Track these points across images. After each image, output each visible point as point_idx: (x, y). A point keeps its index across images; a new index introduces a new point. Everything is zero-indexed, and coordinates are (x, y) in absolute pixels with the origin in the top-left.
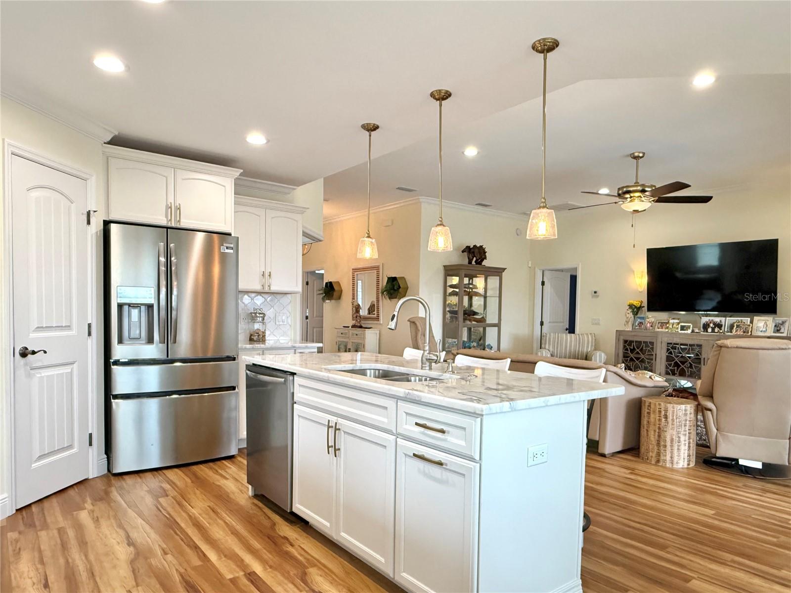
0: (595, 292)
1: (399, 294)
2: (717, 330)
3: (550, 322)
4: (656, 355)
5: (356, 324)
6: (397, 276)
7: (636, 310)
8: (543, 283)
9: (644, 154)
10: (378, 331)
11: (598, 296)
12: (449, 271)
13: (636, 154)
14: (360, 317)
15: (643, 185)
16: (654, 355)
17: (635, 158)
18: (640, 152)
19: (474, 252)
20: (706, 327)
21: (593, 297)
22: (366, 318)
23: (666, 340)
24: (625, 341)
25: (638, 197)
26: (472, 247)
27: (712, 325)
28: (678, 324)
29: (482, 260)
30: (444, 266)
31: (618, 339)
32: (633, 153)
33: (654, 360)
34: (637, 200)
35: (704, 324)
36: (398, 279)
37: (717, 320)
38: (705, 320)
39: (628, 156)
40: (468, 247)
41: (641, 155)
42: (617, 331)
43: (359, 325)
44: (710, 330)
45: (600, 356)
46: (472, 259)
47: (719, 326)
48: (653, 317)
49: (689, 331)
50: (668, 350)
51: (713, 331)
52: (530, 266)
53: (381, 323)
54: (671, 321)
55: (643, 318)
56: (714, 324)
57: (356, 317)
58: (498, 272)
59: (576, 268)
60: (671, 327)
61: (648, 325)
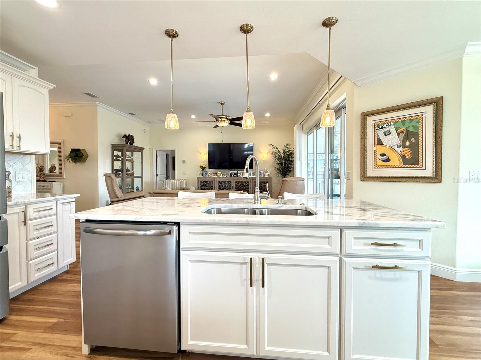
0: (184, 161)
1: (82, 160)
2: (235, 176)
3: (160, 175)
4: (214, 186)
5: (41, 179)
6: (80, 149)
7: (203, 168)
8: (157, 156)
9: (225, 103)
10: (62, 183)
11: (185, 163)
12: (115, 147)
13: (222, 103)
14: (44, 175)
15: (226, 116)
16: (213, 187)
17: (222, 104)
18: (224, 102)
19: (129, 138)
20: (231, 174)
21: (183, 163)
22: (48, 175)
23: (218, 180)
24: (201, 182)
25: (224, 120)
26: (127, 135)
27: (233, 174)
28: (221, 174)
29: (133, 143)
30: (112, 144)
31: (198, 181)
32: (221, 102)
33: (213, 188)
34: (223, 122)
35: (230, 174)
36: (81, 150)
37: (235, 172)
38: (231, 172)
39: (218, 103)
40: (125, 135)
41: (224, 103)
42: (197, 177)
43: (43, 180)
44: (233, 176)
45: (193, 188)
46: (128, 142)
47: (236, 174)
48: (211, 171)
49: (225, 176)
50: (219, 184)
51: (234, 176)
52: (150, 148)
53: (64, 178)
54: (218, 173)
55: (207, 172)
56: (234, 173)
57: (41, 174)
58: (141, 149)
59: (174, 150)
60: (218, 175)
61: (209, 175)
